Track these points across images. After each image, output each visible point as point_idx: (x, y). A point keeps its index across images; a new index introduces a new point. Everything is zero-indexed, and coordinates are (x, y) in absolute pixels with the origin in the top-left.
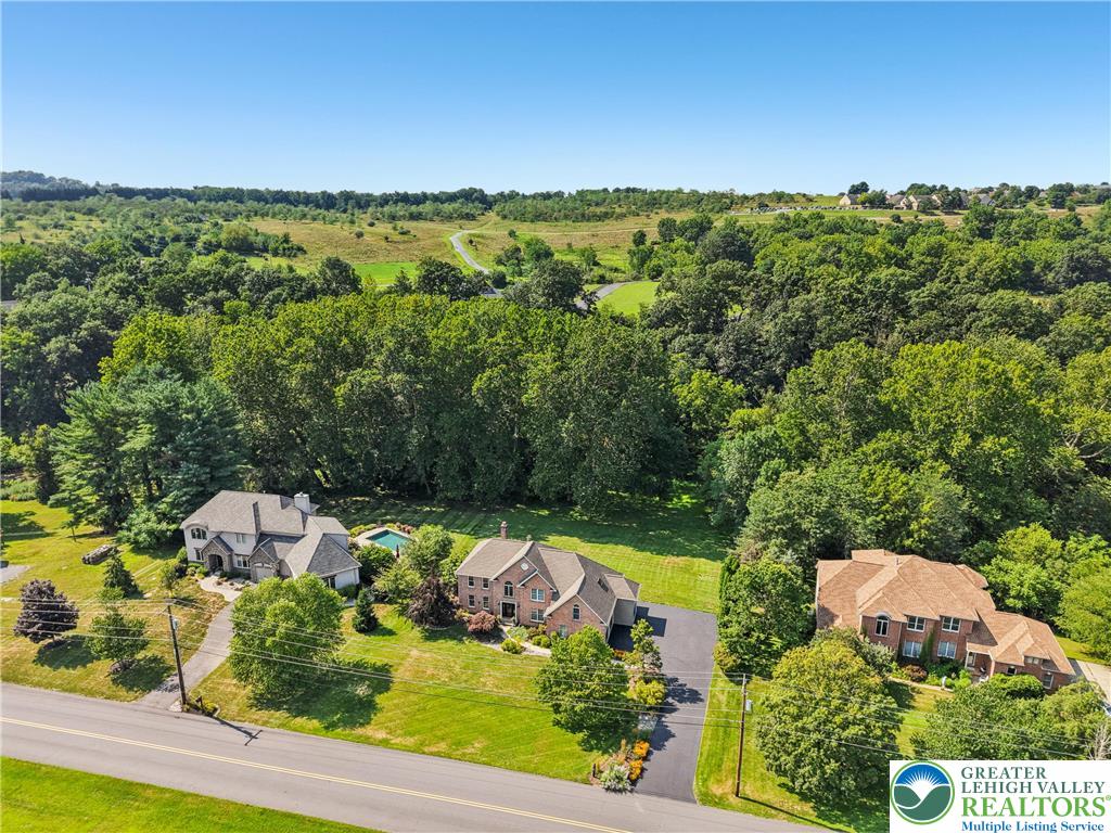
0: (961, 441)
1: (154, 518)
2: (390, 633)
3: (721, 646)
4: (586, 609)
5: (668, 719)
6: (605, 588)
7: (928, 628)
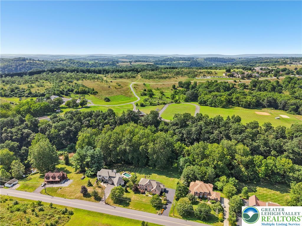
0: (216, 162)
1: (91, 172)
2: (130, 192)
3: (175, 195)
4: (157, 190)
5: (167, 206)
6: (160, 186)
7: (203, 193)
